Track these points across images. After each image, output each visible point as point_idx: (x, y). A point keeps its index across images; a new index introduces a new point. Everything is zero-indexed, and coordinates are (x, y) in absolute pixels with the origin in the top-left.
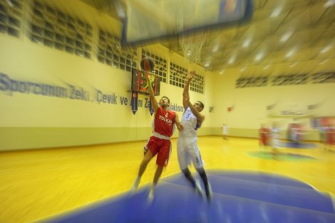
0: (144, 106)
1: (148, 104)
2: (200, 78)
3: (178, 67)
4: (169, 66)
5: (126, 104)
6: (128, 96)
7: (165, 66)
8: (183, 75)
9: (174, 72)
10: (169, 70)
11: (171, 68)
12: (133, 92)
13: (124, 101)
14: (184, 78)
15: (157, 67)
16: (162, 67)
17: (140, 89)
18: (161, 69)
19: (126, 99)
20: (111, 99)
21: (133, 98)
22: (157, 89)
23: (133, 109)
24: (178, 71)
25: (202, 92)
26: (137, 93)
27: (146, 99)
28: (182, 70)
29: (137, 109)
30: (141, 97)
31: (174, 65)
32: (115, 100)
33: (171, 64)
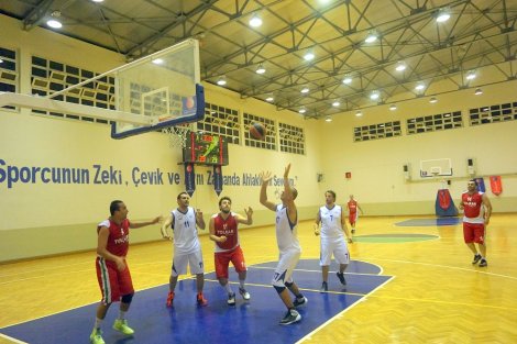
0: (205, 182)
1: (212, 179)
2: (296, 131)
3: (257, 119)
4: (242, 119)
5: (177, 183)
6: (181, 171)
7: (236, 120)
9: (250, 126)
10: (242, 124)
11: (246, 122)
12: (186, 164)
13: (174, 178)
15: (223, 123)
16: (231, 121)
17: (196, 158)
18: (229, 125)
19: (177, 174)
20: (156, 178)
21: (187, 173)
22: (222, 153)
23: (188, 189)
25: (303, 153)
26: (192, 164)
27: (209, 172)
28: (264, 123)
29: (194, 188)
30: (199, 170)
31: (251, 117)
32: (160, 177)
33: (245, 116)
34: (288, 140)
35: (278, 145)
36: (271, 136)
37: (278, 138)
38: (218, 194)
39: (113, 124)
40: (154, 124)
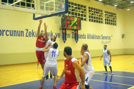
0: (71, 37)
1: (74, 36)
2: (113, 15)
3: (94, 9)
4: (88, 9)
5: (59, 37)
6: (60, 32)
7: (85, 10)
8: (99, 14)
9: (91, 13)
11: (89, 11)
12: (63, 29)
14: (99, 16)
15: (79, 11)
16: (83, 11)
17: (67, 27)
19: (59, 34)
21: (63, 33)
22: (79, 25)
23: (63, 40)
24: (95, 12)
25: (115, 25)
26: (65, 30)
27: (72, 33)
28: (98, 11)
29: (66, 39)
30: (68, 32)
31: (92, 8)
32: (52, 35)
34: (109, 19)
35: (104, 21)
36: (101, 17)
37: (104, 18)
38: (77, 42)
39: (34, 15)
40: (49, 14)
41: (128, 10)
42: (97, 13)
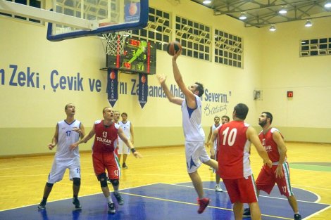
0: (129, 91)
1: (136, 88)
2: (234, 40)
3: (190, 23)
4: (174, 23)
5: (99, 91)
6: (103, 78)
7: (167, 23)
8: (201, 37)
9: (183, 32)
10: (174, 29)
11: (178, 27)
12: (109, 71)
13: (95, 85)
14: (202, 41)
15: (153, 27)
16: (162, 25)
17: (121, 64)
18: (159, 29)
19: (98, 81)
20: (76, 84)
21: (109, 80)
22: (150, 61)
23: (109, 97)
24: (191, 31)
25: (240, 65)
26: (116, 71)
27: (133, 81)
28: (198, 28)
29: (116, 97)
30: (123, 78)
31: (184, 22)
32: (80, 83)
33: (178, 19)
34: (224, 50)
35: (213, 55)
36: (205, 45)
37: (213, 47)
38: (142, 105)
40: (94, 29)
41: (273, 30)
42: (196, 32)
